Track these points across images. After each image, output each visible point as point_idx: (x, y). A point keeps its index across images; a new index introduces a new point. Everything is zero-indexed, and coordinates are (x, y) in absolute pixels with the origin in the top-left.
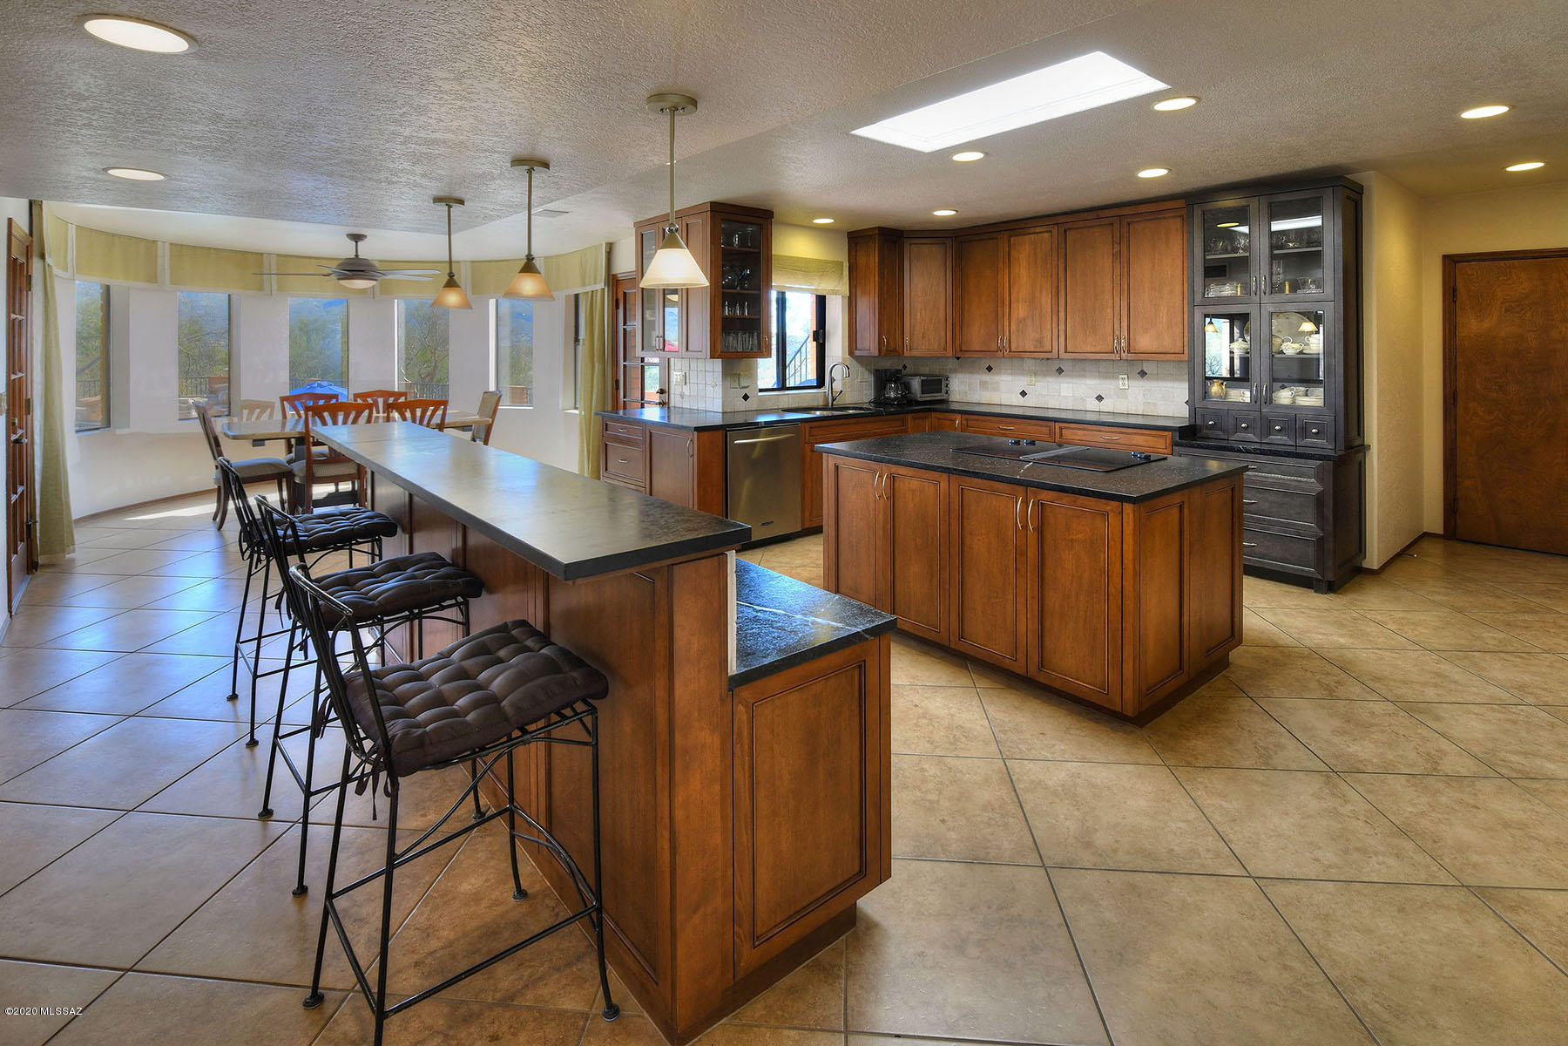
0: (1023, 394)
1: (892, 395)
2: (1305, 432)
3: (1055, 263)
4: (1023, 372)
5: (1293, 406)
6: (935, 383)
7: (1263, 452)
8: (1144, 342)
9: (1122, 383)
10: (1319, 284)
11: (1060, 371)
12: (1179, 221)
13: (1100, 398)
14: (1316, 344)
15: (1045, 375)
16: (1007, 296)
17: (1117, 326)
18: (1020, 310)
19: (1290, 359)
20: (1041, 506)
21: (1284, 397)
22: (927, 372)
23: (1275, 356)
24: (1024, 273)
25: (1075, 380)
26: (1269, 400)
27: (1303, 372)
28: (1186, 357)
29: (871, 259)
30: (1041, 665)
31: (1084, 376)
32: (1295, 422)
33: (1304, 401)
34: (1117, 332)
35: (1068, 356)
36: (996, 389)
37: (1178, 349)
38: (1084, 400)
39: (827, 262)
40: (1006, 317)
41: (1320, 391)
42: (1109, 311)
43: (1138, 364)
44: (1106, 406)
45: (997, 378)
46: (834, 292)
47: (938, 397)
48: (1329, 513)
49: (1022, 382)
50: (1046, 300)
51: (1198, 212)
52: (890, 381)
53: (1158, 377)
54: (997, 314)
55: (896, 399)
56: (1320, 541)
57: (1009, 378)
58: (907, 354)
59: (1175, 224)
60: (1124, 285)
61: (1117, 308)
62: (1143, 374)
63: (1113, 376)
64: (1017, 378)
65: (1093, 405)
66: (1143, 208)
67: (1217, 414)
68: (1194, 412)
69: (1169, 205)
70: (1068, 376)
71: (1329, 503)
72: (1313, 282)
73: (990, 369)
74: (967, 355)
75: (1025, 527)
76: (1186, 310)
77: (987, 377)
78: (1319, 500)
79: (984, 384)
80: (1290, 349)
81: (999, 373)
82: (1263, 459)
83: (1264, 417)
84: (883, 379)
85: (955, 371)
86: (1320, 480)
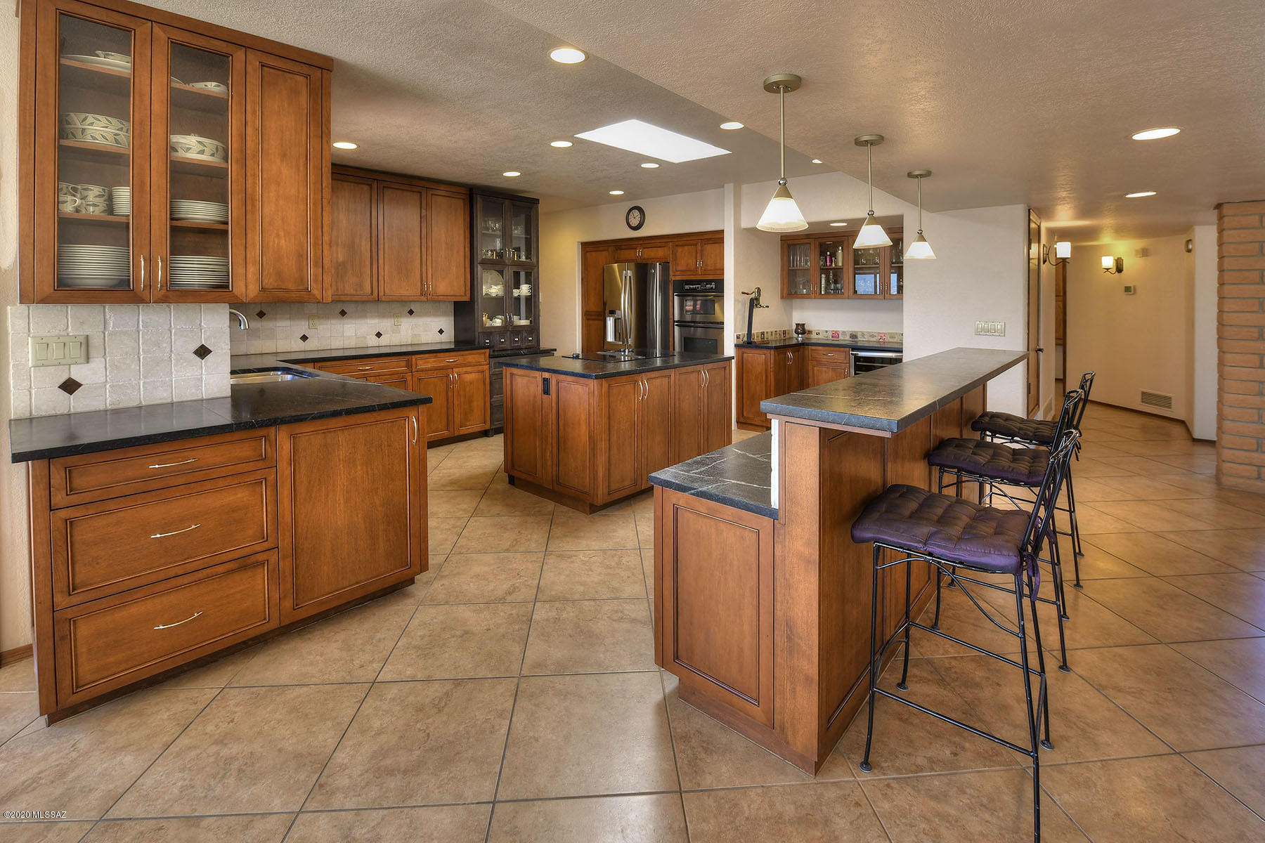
0: (304, 338)
4: (304, 316)
8: (442, 288)
9: (395, 321)
11: (343, 313)
12: (464, 199)
13: (379, 335)
15: (327, 317)
17: (425, 273)
25: (354, 321)
31: (363, 317)
34: (425, 279)
37: (463, 292)
38: (366, 338)
42: (419, 262)
43: (407, 305)
44: (384, 341)
45: (272, 324)
49: (301, 327)
51: (479, 200)
53: (421, 315)
57: (287, 323)
59: (461, 204)
60: (428, 242)
61: (424, 260)
62: (411, 312)
63: (387, 316)
64: (298, 323)
65: (373, 341)
67: (490, 335)
69: (457, 189)
70: (351, 318)
73: (262, 315)
76: (467, 264)
77: (258, 324)
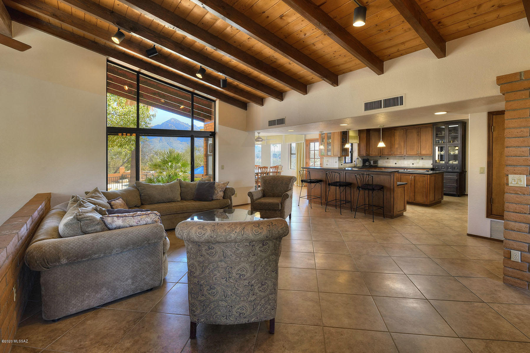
0: (396, 164)
1: (367, 164)
2: (454, 168)
3: (404, 136)
4: (396, 159)
5: (452, 164)
6: (376, 162)
7: (447, 172)
8: (423, 152)
9: (418, 161)
10: (458, 141)
11: (404, 158)
12: (431, 128)
13: (413, 164)
14: (457, 152)
15: (401, 159)
16: (393, 143)
17: (418, 149)
18: (397, 146)
19: (452, 155)
20: (415, 176)
21: (451, 162)
22: (375, 159)
23: (449, 155)
24: (397, 138)
25: (407, 160)
26: (448, 163)
27: (455, 157)
28: (432, 155)
29: (364, 135)
30: (414, 200)
31: (410, 160)
32: (453, 166)
33: (454, 163)
34: (418, 150)
35: (407, 155)
36: (389, 163)
37: (430, 153)
38: (410, 164)
39: (355, 136)
40: (393, 148)
41: (457, 161)
42: (416, 146)
43: (421, 157)
45: (389, 160)
46: (356, 143)
47: (376, 165)
48: (458, 182)
49: (395, 161)
50: (402, 144)
51: (435, 127)
52: (367, 161)
53: (425, 159)
54: (391, 147)
55: (368, 165)
56: (457, 188)
57: (392, 160)
58: (371, 155)
59: (430, 129)
60: (419, 141)
61: (418, 146)
62: (422, 159)
63: (416, 159)
64: (394, 160)
66: (423, 126)
67: (438, 166)
68: (433, 166)
69: (429, 125)
70: (406, 159)
71: (458, 180)
72: (457, 141)
73: (388, 158)
74: (384, 155)
75: (412, 180)
76: (432, 145)
77: (387, 160)
78: (457, 180)
79: (386, 162)
80: (452, 153)
81: (390, 159)
82: (447, 173)
83: (447, 166)
84: (365, 161)
85: (379, 159)
86: (457, 176)
